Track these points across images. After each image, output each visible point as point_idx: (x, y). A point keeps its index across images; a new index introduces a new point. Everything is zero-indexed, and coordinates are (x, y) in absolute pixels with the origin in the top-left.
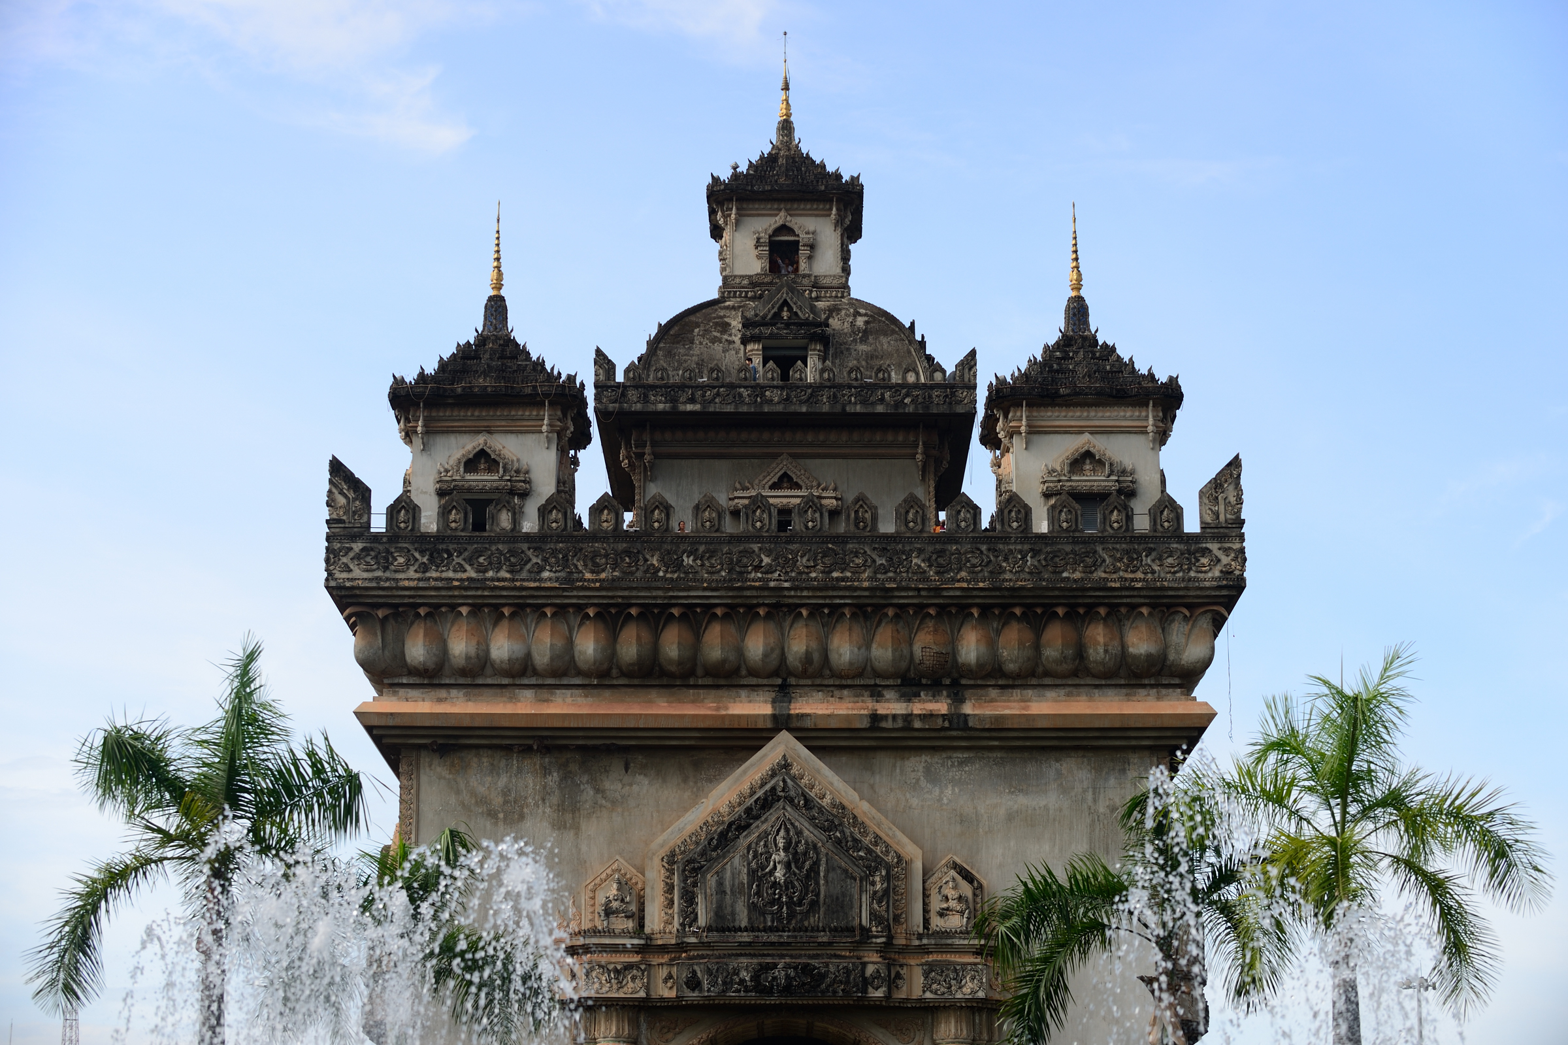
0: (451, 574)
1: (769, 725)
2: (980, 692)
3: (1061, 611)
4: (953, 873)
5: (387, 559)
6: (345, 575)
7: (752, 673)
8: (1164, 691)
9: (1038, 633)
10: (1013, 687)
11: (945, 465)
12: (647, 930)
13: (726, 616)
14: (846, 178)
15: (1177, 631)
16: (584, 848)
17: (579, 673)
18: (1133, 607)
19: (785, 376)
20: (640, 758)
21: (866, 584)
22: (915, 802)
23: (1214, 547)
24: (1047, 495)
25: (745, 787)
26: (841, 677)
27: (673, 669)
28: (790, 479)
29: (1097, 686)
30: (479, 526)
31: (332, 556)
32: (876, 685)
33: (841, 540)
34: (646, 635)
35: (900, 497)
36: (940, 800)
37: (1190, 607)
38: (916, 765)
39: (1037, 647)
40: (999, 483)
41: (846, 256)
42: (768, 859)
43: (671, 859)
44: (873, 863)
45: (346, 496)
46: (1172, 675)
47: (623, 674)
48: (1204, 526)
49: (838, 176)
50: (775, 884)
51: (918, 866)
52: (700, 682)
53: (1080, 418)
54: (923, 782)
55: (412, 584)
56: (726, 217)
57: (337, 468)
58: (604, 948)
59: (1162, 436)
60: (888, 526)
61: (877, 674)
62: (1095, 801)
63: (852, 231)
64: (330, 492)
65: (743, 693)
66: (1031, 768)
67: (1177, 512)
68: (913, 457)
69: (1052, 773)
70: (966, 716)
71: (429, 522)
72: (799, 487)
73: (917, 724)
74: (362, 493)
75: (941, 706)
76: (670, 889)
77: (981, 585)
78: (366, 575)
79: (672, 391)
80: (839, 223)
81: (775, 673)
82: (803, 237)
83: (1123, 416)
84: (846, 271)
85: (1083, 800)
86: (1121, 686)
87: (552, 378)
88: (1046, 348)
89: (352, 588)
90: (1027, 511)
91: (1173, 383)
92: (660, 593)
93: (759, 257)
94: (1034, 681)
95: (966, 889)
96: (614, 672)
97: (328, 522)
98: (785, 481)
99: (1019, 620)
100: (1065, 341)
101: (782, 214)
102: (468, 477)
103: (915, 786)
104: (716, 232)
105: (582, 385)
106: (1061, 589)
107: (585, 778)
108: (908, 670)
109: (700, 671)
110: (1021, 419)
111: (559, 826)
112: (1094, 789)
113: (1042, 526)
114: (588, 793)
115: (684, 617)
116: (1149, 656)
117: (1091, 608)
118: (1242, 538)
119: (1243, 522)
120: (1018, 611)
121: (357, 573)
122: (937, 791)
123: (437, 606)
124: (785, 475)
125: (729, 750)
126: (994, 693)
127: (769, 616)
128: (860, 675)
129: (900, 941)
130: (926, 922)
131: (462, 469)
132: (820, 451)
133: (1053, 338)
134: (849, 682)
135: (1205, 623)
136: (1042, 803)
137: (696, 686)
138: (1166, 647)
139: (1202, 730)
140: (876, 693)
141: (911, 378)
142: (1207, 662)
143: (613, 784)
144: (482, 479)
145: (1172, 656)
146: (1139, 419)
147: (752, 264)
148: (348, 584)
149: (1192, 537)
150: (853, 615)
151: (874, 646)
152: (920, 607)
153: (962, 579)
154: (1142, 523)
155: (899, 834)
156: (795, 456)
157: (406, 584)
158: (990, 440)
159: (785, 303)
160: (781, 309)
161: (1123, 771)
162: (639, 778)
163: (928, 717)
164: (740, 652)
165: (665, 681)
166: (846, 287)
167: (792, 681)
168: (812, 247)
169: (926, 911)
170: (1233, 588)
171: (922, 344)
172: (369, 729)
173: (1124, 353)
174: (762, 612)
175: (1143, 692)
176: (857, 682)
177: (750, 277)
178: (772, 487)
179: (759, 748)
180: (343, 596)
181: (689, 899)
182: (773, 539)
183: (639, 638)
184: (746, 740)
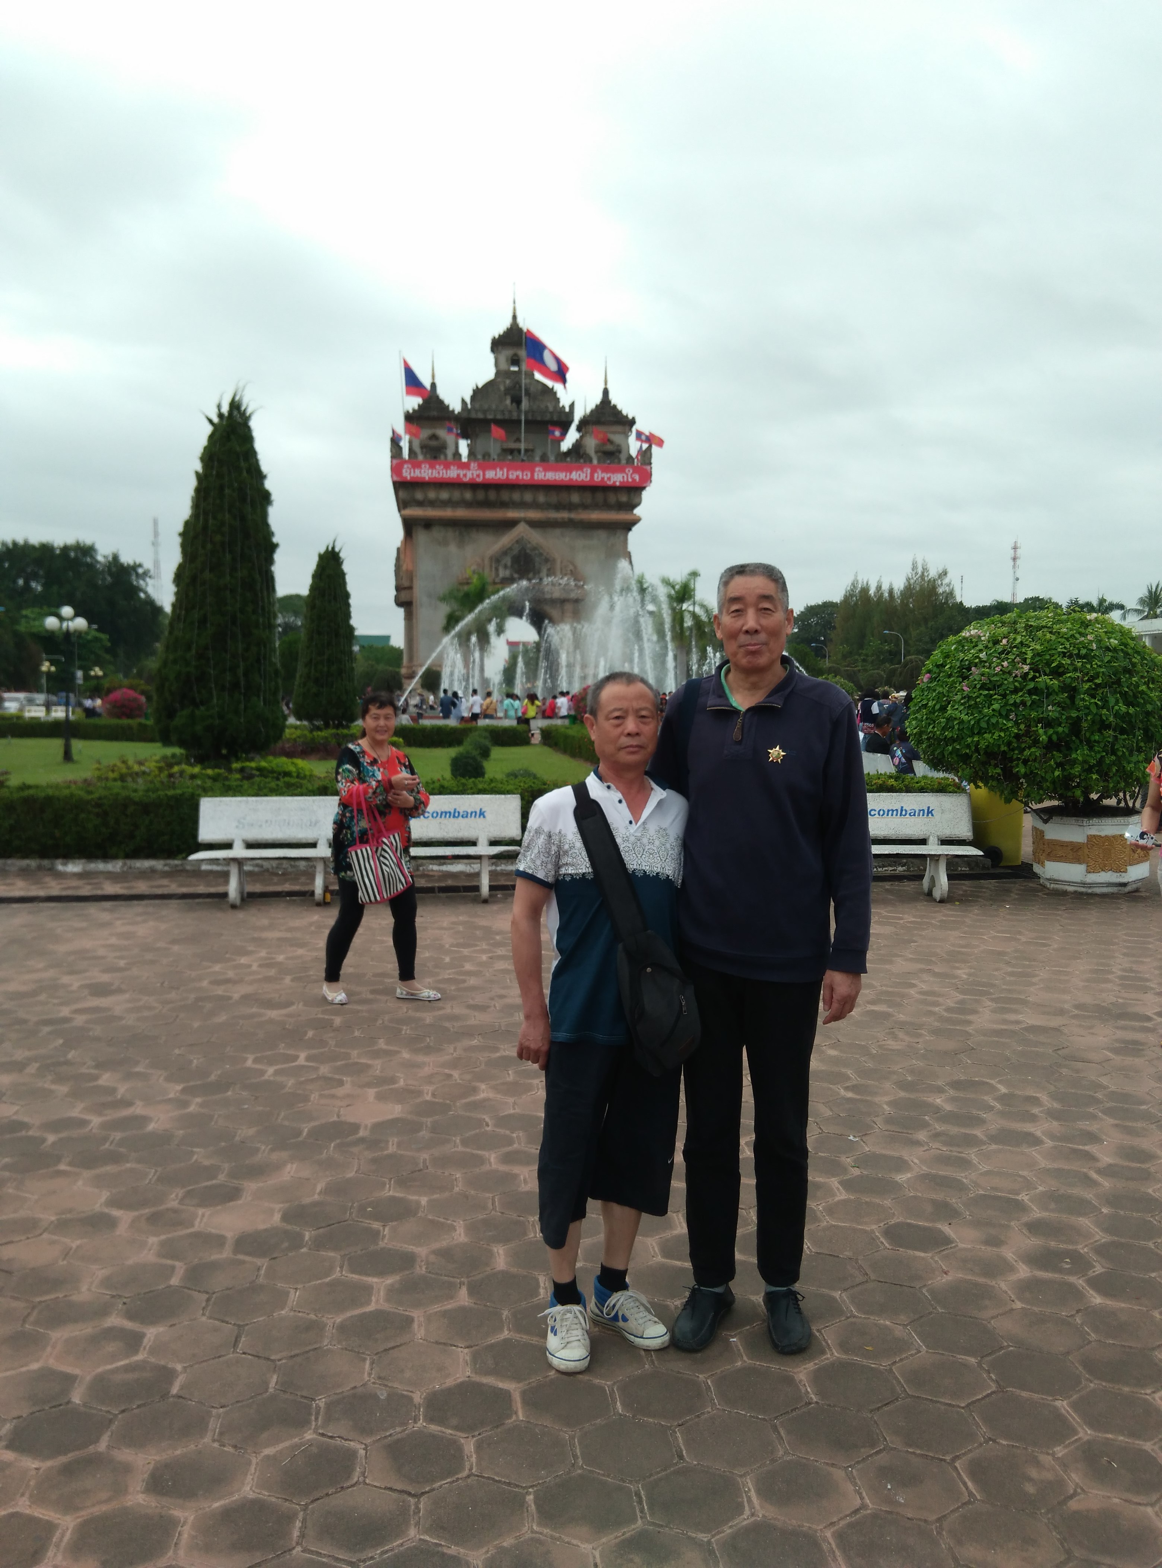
1: (519, 520)
2: (577, 512)
3: (601, 489)
7: (513, 503)
8: (626, 511)
15: (632, 494)
16: (466, 554)
17: (465, 503)
18: (621, 488)
19: (517, 407)
20: (482, 528)
22: (557, 543)
24: (596, 452)
25: (511, 539)
28: (519, 439)
29: (610, 510)
32: (548, 508)
34: (483, 492)
36: (564, 542)
38: (558, 532)
39: (593, 498)
43: (491, 558)
44: (547, 560)
45: (395, 445)
46: (628, 507)
47: (477, 503)
51: (559, 561)
52: (499, 506)
53: (605, 429)
54: (560, 537)
56: (497, 348)
57: (392, 438)
59: (627, 435)
61: (548, 505)
64: (390, 448)
65: (511, 510)
66: (590, 532)
67: (632, 458)
69: (596, 535)
70: (573, 518)
71: (420, 457)
73: (559, 520)
74: (400, 446)
75: (566, 515)
76: (491, 566)
79: (485, 412)
81: (521, 504)
83: (619, 428)
85: (604, 543)
86: (614, 510)
87: (450, 410)
88: (597, 405)
90: (592, 458)
91: (633, 418)
93: (507, 364)
94: (592, 507)
95: (571, 567)
96: (474, 503)
97: (390, 456)
99: (588, 490)
100: (603, 402)
101: (515, 349)
102: (429, 442)
103: (558, 538)
104: (494, 355)
107: (466, 534)
110: (590, 428)
112: (607, 539)
113: (595, 463)
114: (467, 538)
115: (494, 488)
116: (622, 503)
118: (651, 466)
119: (651, 463)
120: (588, 488)
124: (517, 438)
125: (507, 526)
127: (519, 488)
128: (544, 505)
131: (428, 439)
132: (528, 431)
133: (598, 402)
135: (639, 492)
136: (593, 543)
138: (626, 500)
139: (635, 523)
140: (548, 511)
141: (555, 409)
142: (638, 504)
143: (474, 536)
144: (434, 443)
145: (628, 502)
146: (622, 429)
147: (506, 367)
150: (542, 489)
151: (548, 497)
152: (563, 487)
154: (623, 462)
155: (554, 552)
160: (516, 384)
161: (613, 534)
162: (482, 534)
163: (563, 518)
164: (510, 498)
167: (525, 506)
173: (619, 407)
174: (517, 487)
175: (619, 512)
176: (543, 507)
177: (505, 371)
178: (514, 442)
179: (516, 526)
181: (497, 569)
183: (482, 494)
184: (511, 524)
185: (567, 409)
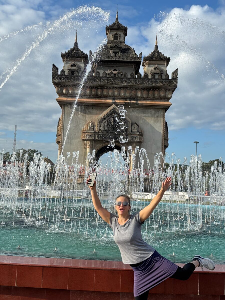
0: (69, 81)
1: (111, 103)
2: (140, 100)
3: (152, 89)
4: (135, 124)
5: (60, 78)
6: (55, 80)
7: (110, 96)
8: (165, 101)
9: (148, 92)
10: (145, 99)
11: (137, 69)
12: (95, 130)
13: (107, 88)
14: (125, 27)
15: (167, 93)
16: (86, 119)
17: (86, 95)
18: (162, 89)
19: (116, 55)
20: (94, 107)
21: (125, 85)
22: (131, 114)
23: (173, 81)
24: (151, 73)
25: (108, 112)
26: (122, 97)
27: (99, 95)
28: (116, 70)
29: (156, 100)
30: (73, 74)
31: (53, 78)
32: (126, 98)
33: (123, 78)
34: (96, 90)
35: (131, 73)
36: (134, 114)
37: (169, 89)
39: (148, 94)
40: (144, 71)
41: (125, 38)
42: (111, 122)
43: (98, 121)
45: (55, 69)
46: (166, 99)
47: (93, 96)
48: (172, 78)
49: (124, 27)
50: (112, 125)
51: (131, 123)
52: (103, 97)
53: (156, 62)
54: (132, 112)
55: (64, 82)
56: (108, 32)
57: (54, 65)
58: (88, 132)
59: (167, 65)
60: (129, 76)
61: (126, 97)
62: (155, 115)
63: (126, 35)
64: (53, 69)
65: (108, 99)
66: (146, 110)
67: (169, 76)
68: (132, 67)
69: (149, 111)
70: (138, 103)
71: (66, 73)
72: (117, 71)
73: (132, 104)
74: (57, 69)
75: (135, 102)
76: (98, 125)
77: (141, 85)
78: (57, 80)
80: (124, 33)
81: (113, 96)
82: (119, 35)
84: (125, 40)
85: (153, 115)
86: (159, 100)
87: (84, 54)
88: (152, 52)
89: (56, 82)
90: (148, 75)
91: (169, 58)
92: (98, 85)
93: (113, 38)
94: (147, 99)
95: (137, 126)
96: (91, 95)
97: (52, 73)
98: (115, 70)
99: (146, 90)
100: (155, 52)
101: (116, 32)
102: (72, 67)
103: (131, 112)
104: (107, 34)
105: (88, 55)
106: (152, 86)
107: (87, 109)
108: (130, 97)
109: (103, 96)
110: (147, 62)
111: (83, 116)
112: (155, 114)
113: (150, 77)
114: (87, 111)
115: (101, 88)
116: (163, 96)
117: (156, 89)
118: (177, 80)
119: (177, 78)
120: (146, 89)
121: (56, 80)
122: (134, 113)
123: (67, 85)
124: (115, 69)
125: (106, 106)
126: (142, 100)
127: (112, 89)
128: (124, 97)
129: (128, 133)
130: (131, 130)
131: (71, 66)
132: (120, 66)
133: (153, 51)
134: (123, 98)
135: (171, 91)
136: (148, 115)
137: (102, 98)
138: (166, 95)
139: (170, 106)
140: (126, 100)
141: (133, 56)
142: (171, 97)
143: (90, 111)
144: (74, 68)
145: (166, 96)
146: (164, 63)
147: (112, 39)
148: (55, 82)
149: (170, 80)
150: (124, 89)
151: (126, 93)
152: (133, 88)
153: (139, 85)
154: (164, 77)
155: (128, 119)
156: (116, 67)
157: (63, 82)
158: (143, 65)
159: (116, 45)
160: (115, 45)
161: (159, 111)
162: (94, 110)
164: (108, 93)
165: (98, 97)
166: (124, 43)
167: (115, 97)
168: (120, 37)
169: (132, 129)
170: (175, 87)
171: (135, 51)
172: (58, 102)
174: (111, 88)
175: (162, 101)
176: (124, 98)
177: (111, 41)
178: (113, 71)
179: (110, 106)
180: (54, 83)
181: (100, 126)
182: (113, 78)
183: (95, 91)
184: (108, 105)
185: (138, 56)
